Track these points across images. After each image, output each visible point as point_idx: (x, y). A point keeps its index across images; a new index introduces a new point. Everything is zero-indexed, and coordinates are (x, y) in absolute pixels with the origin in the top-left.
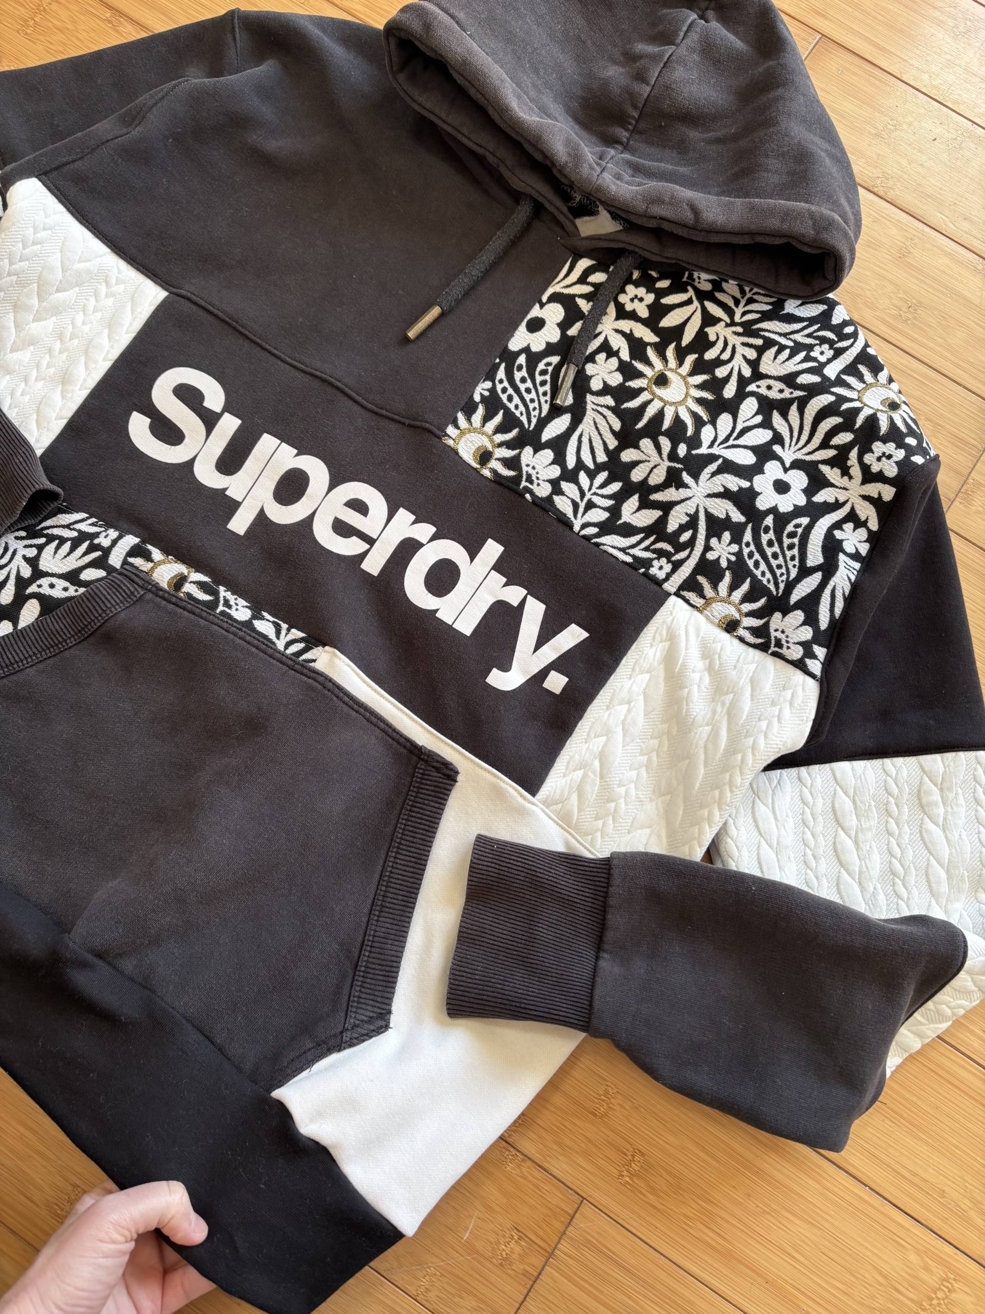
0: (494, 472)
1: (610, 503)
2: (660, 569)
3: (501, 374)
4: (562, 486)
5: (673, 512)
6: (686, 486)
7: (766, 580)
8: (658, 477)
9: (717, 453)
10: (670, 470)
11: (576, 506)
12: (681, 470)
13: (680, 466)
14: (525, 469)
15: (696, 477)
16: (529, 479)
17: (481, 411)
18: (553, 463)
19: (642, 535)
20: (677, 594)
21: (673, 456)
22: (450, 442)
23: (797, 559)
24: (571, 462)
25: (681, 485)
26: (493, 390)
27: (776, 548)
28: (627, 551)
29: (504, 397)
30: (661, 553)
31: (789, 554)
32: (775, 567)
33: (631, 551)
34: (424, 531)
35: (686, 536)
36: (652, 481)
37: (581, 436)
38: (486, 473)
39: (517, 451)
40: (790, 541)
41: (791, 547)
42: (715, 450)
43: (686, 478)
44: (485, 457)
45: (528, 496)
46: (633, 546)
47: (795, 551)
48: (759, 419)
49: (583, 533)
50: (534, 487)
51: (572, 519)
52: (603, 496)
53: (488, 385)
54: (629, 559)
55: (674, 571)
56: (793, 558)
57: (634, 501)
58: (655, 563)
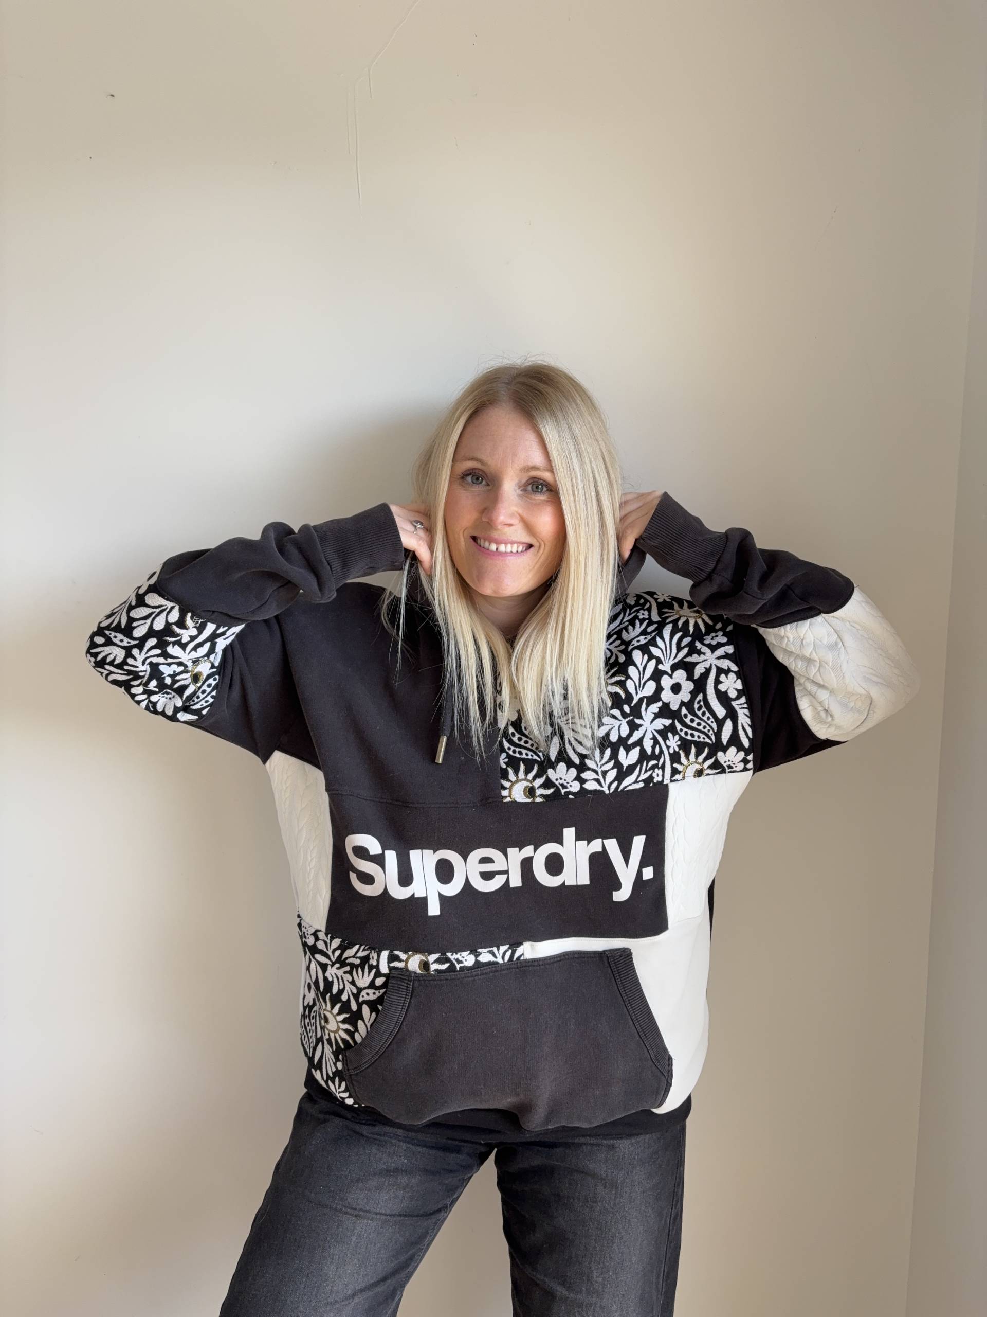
0: (542, 796)
1: (612, 764)
2: (657, 776)
3: (506, 745)
4: (583, 777)
5: (644, 744)
6: (641, 726)
7: (703, 739)
8: (625, 731)
9: (642, 696)
10: (628, 723)
11: (598, 781)
12: (633, 719)
13: (631, 718)
14: (557, 783)
15: (641, 717)
16: (564, 787)
17: (510, 771)
18: (568, 769)
19: (639, 766)
20: (672, 781)
21: (624, 715)
22: (508, 799)
23: (711, 717)
24: (577, 761)
25: (638, 727)
26: (508, 756)
27: (697, 720)
28: (638, 780)
29: (517, 755)
30: (653, 768)
31: (705, 718)
32: (703, 730)
33: (640, 779)
34: (528, 851)
35: (657, 751)
36: (624, 735)
37: (569, 742)
38: (538, 800)
39: (545, 776)
40: (701, 711)
41: (704, 714)
42: (641, 695)
43: (638, 721)
44: (531, 792)
45: (571, 797)
46: (639, 776)
47: (708, 714)
48: (646, 657)
49: (612, 791)
50: (570, 789)
51: (601, 789)
52: (606, 763)
53: (504, 755)
54: (641, 785)
55: (663, 771)
56: (709, 718)
57: (622, 752)
58: (654, 775)
